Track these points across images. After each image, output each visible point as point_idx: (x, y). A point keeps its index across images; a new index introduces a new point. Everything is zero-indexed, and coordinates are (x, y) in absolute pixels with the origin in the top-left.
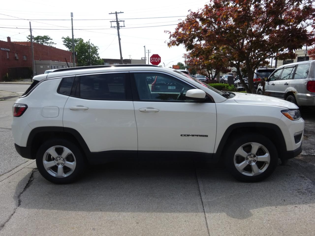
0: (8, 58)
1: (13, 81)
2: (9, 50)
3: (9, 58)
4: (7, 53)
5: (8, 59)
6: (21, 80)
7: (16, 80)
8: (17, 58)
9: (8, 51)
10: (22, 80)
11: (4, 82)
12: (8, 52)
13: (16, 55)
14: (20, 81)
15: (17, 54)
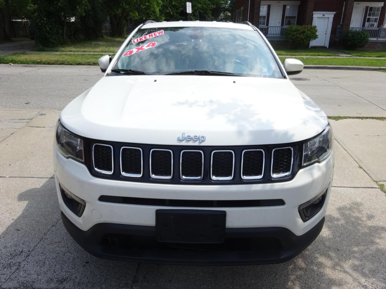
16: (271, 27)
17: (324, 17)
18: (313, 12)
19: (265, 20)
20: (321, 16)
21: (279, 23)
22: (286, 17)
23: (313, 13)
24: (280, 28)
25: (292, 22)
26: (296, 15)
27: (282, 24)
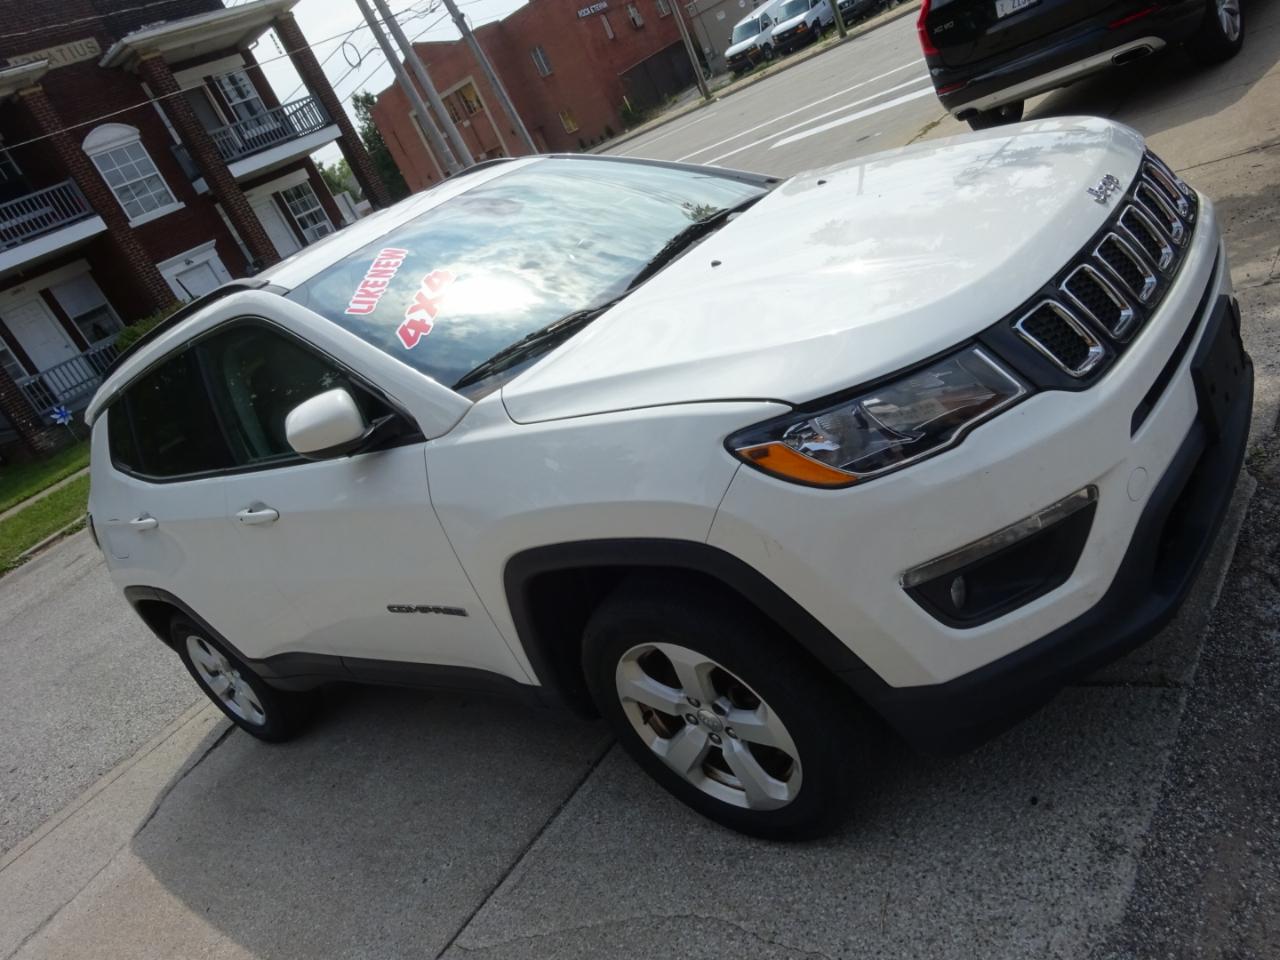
0: (611, 36)
1: (651, 119)
2: (605, 5)
3: (614, 33)
4: (604, 18)
5: (614, 40)
6: (669, 104)
7: (655, 110)
8: (639, 22)
9: (604, 12)
10: (675, 102)
11: (625, 133)
12: (604, 14)
13: (632, 12)
14: (669, 108)
15: (632, 7)
16: (47, 372)
17: (192, 265)
18: (157, 265)
19: (13, 360)
20: (182, 267)
21: (67, 347)
22: (76, 319)
23: (156, 269)
24: (81, 360)
25: (105, 325)
26: (101, 299)
27: (82, 346)
